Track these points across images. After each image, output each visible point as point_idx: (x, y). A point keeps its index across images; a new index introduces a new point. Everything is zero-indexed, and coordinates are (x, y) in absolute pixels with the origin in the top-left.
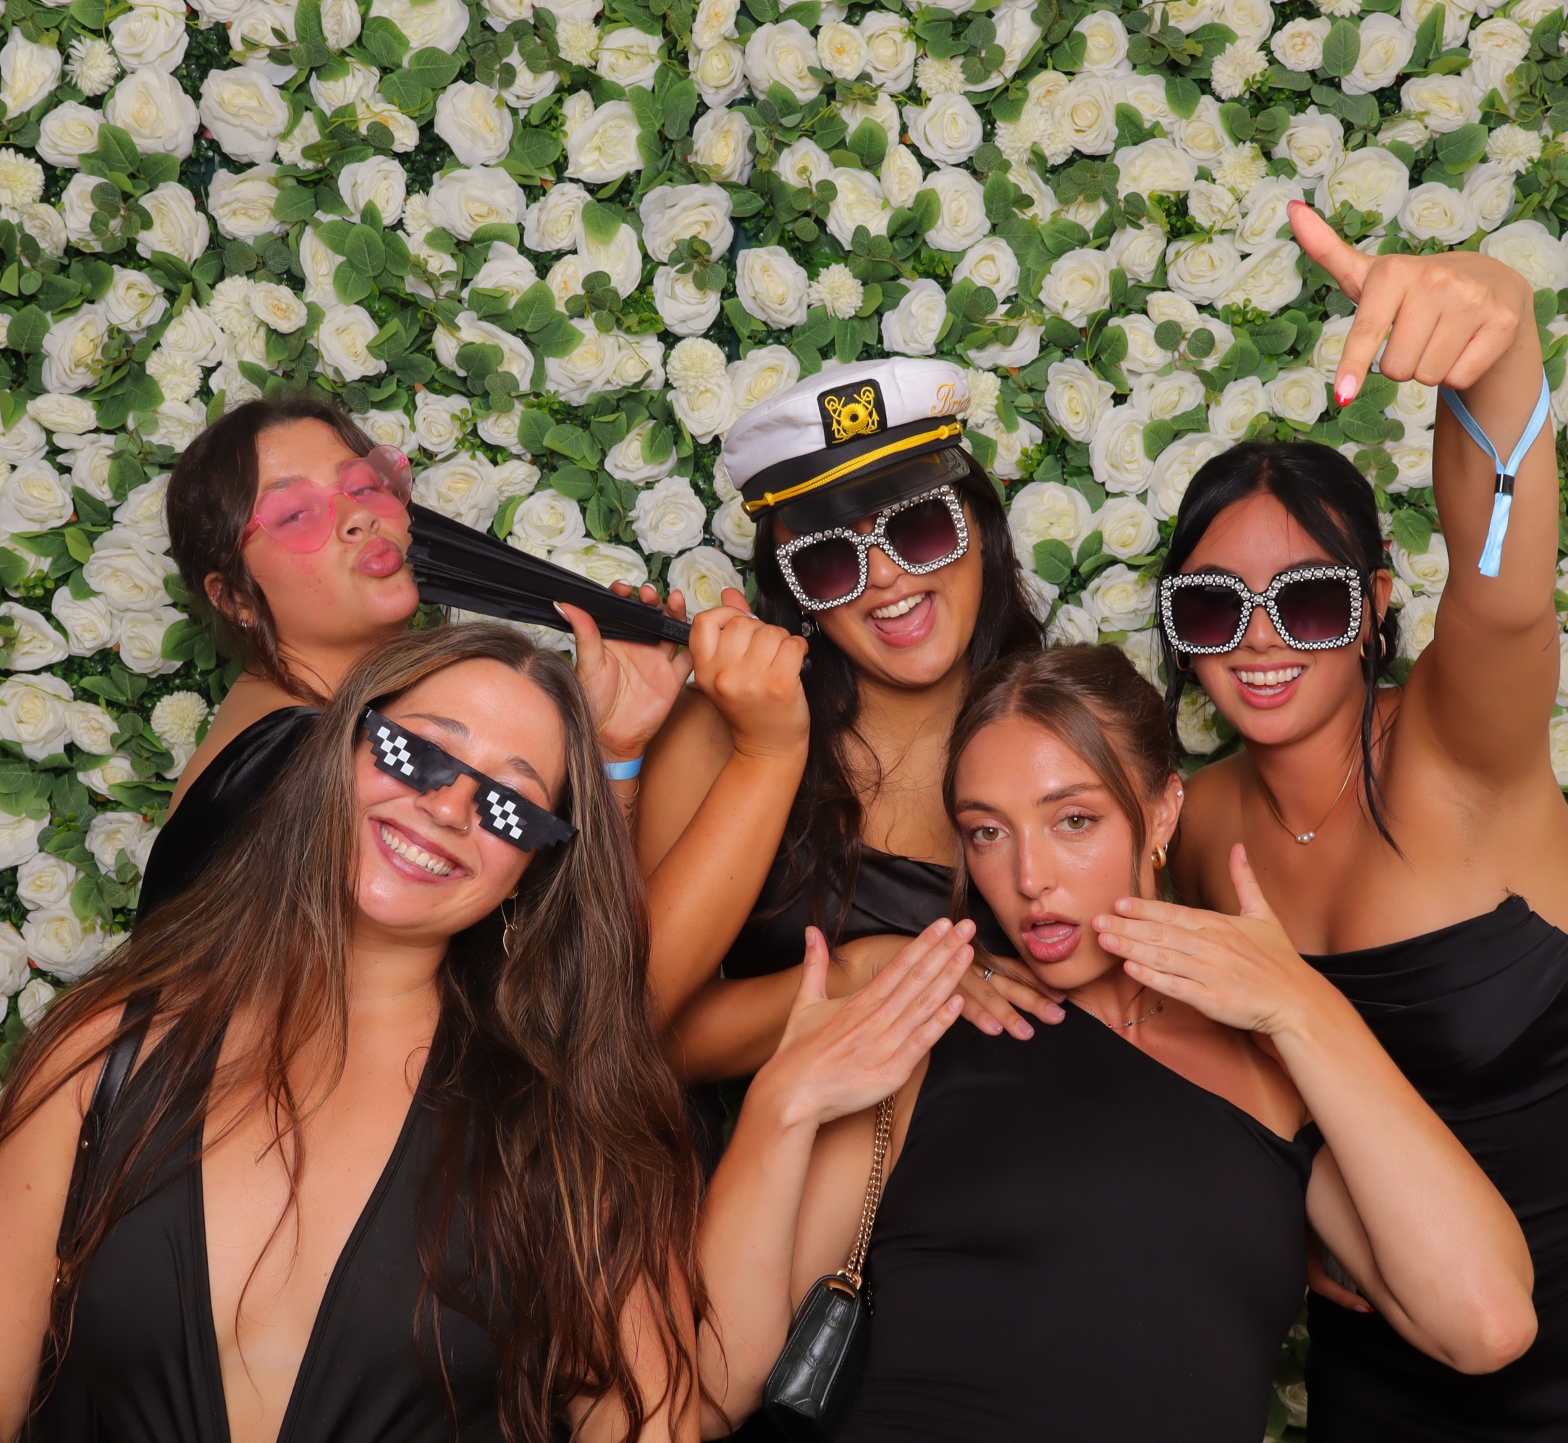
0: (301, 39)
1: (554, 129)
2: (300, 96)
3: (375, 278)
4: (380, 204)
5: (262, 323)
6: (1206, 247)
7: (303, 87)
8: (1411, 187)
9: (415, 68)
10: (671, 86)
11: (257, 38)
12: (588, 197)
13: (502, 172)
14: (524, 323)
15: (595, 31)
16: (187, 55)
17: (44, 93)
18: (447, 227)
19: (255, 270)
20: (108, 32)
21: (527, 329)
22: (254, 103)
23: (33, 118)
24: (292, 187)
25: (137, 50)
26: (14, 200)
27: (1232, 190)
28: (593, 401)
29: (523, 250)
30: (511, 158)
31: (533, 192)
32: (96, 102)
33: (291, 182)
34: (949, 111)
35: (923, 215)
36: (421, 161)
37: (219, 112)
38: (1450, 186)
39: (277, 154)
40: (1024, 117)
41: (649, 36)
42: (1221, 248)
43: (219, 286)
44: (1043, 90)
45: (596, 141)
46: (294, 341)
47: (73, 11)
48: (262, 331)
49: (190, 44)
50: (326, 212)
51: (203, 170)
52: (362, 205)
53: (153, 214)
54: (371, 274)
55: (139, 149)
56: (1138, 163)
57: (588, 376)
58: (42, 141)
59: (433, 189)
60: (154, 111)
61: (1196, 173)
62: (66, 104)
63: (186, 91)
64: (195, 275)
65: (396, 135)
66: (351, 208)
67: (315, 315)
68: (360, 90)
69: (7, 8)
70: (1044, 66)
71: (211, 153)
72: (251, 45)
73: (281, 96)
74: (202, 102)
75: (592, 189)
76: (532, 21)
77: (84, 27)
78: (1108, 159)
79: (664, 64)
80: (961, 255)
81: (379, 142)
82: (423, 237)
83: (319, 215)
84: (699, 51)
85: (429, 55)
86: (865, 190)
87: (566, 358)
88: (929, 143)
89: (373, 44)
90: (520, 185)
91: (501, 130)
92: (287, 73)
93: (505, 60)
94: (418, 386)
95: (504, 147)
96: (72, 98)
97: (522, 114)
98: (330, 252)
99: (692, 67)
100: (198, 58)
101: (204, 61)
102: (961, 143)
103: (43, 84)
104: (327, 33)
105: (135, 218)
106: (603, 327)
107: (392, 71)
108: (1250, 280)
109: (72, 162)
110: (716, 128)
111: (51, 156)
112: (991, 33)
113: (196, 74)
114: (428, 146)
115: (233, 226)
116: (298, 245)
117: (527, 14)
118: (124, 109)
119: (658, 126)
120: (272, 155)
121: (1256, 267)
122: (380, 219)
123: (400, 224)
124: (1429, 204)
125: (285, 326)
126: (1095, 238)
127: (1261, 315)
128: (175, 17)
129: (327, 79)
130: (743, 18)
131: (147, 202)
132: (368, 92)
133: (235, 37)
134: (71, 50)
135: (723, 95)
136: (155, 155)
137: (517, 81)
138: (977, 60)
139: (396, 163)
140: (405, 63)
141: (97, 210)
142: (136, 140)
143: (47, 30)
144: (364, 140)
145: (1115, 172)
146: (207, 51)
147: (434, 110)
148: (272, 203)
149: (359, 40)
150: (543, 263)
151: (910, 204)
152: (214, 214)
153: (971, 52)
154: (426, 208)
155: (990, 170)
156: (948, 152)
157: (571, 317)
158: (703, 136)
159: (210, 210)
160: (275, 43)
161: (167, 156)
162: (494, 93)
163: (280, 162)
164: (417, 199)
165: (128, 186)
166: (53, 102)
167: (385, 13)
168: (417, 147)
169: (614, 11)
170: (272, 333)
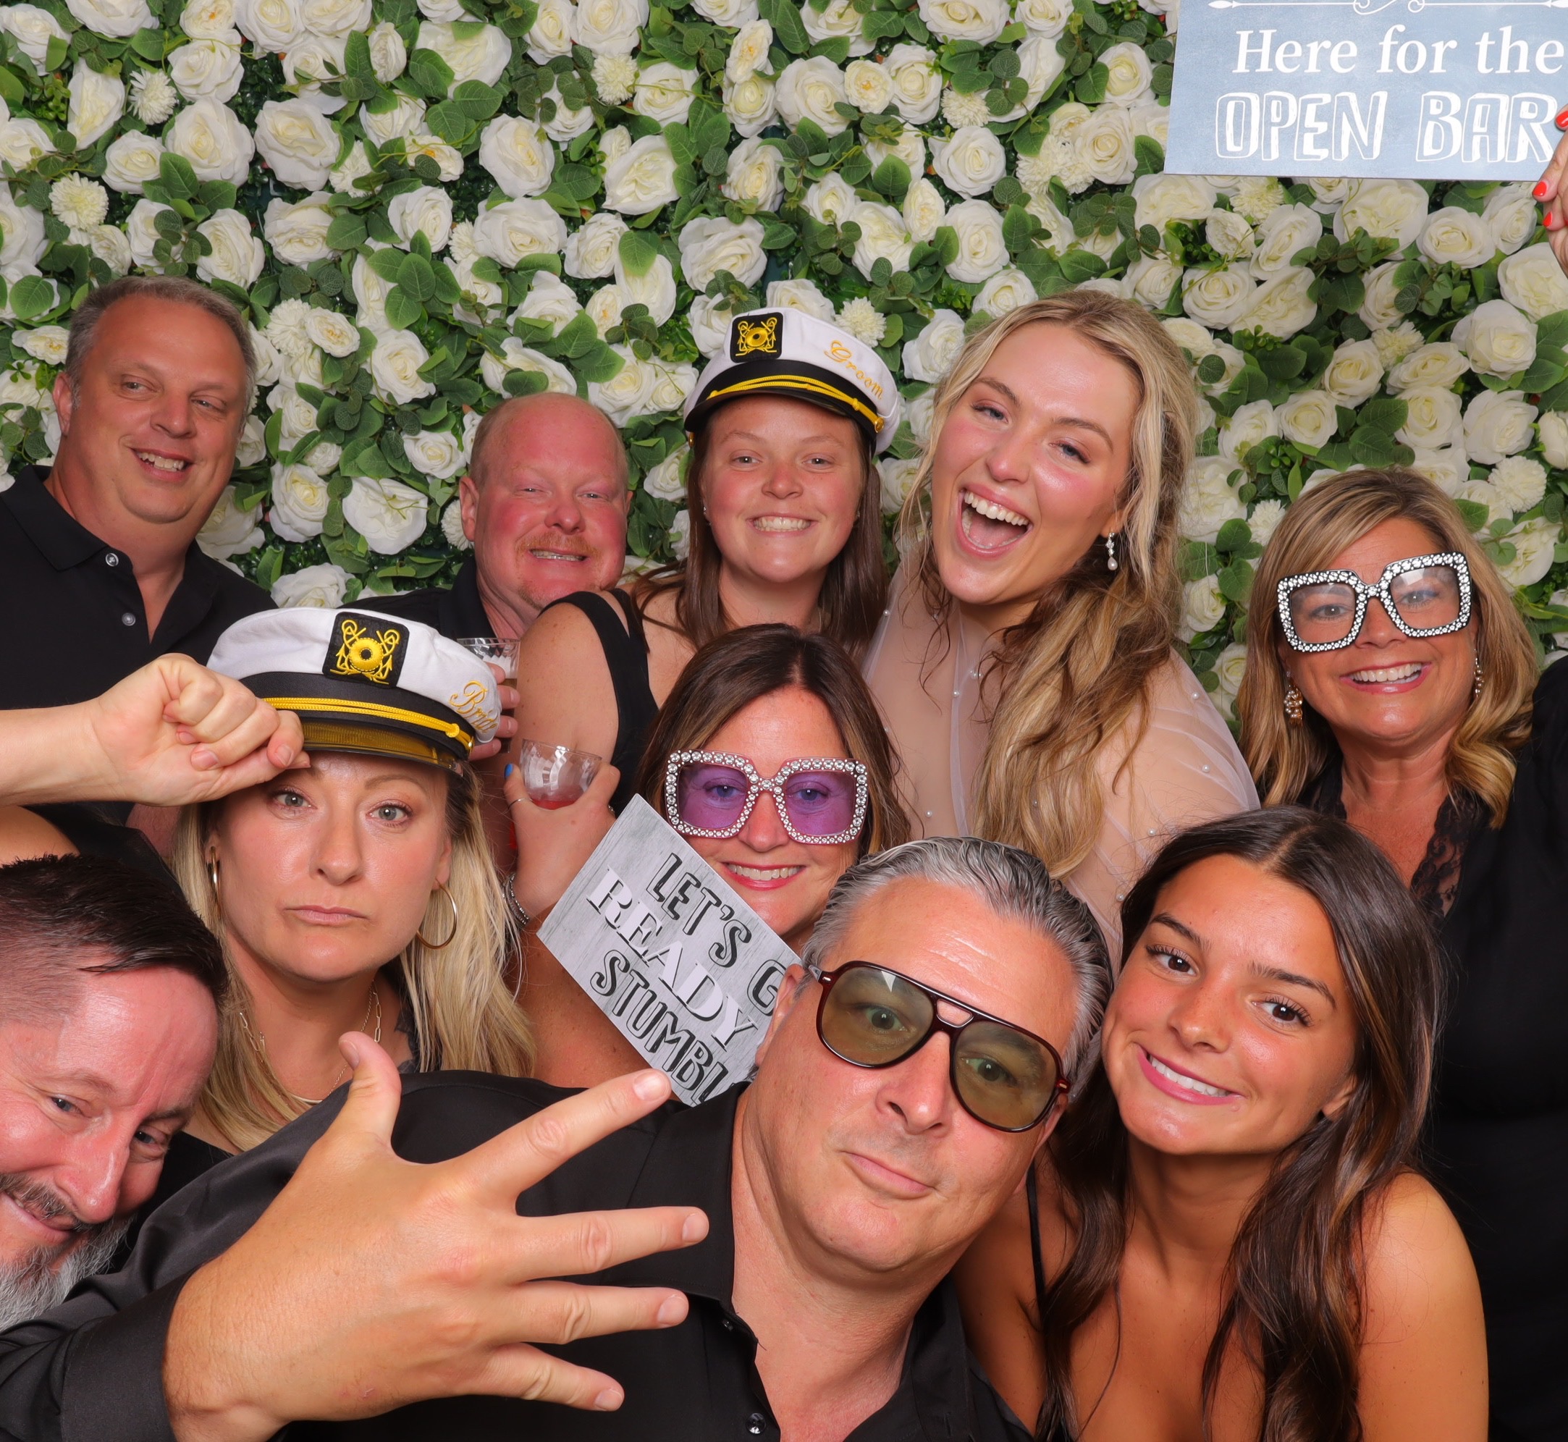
0: (351, 72)
1: (593, 165)
2: (349, 126)
3: (424, 303)
4: (427, 233)
5: (315, 346)
6: (1220, 273)
7: (354, 119)
8: (1430, 211)
9: (459, 99)
10: (705, 118)
11: (309, 71)
12: (625, 227)
13: (544, 203)
14: (566, 350)
15: (632, 64)
16: (243, 84)
17: (109, 123)
18: (492, 256)
19: (309, 293)
20: (167, 63)
21: (569, 355)
22: (307, 135)
23: (99, 148)
24: (344, 216)
25: (196, 81)
26: (79, 220)
27: (1247, 218)
28: (632, 424)
29: (565, 278)
30: (552, 192)
31: (573, 223)
32: (156, 130)
33: (342, 212)
34: (972, 145)
35: (943, 249)
36: (466, 188)
37: (273, 143)
38: (1469, 211)
39: (328, 181)
40: (1043, 151)
41: (683, 71)
42: (1237, 275)
43: (277, 310)
44: (1065, 122)
45: (633, 174)
46: (347, 365)
47: (134, 44)
48: (317, 354)
49: (245, 74)
50: (377, 239)
51: (259, 193)
52: (411, 234)
53: (211, 239)
54: (421, 299)
55: (199, 178)
56: (1158, 191)
57: (626, 402)
58: (107, 171)
59: (479, 220)
60: (212, 141)
61: (1215, 200)
62: (130, 133)
63: (241, 119)
64: (253, 300)
65: (441, 165)
66: (401, 236)
67: (367, 342)
68: (407, 122)
69: (73, 40)
70: (1066, 97)
71: (266, 180)
72: (303, 79)
73: (332, 127)
74: (257, 132)
75: (628, 218)
76: (570, 55)
77: (143, 59)
78: (1128, 189)
79: (698, 98)
80: (981, 285)
81: (427, 173)
82: (470, 266)
83: (370, 242)
84: (732, 84)
85: (472, 88)
86: (889, 223)
87: (607, 384)
88: (951, 175)
89: (420, 75)
90: (562, 216)
91: (543, 163)
92: (337, 104)
93: (547, 95)
94: (465, 408)
95: (546, 180)
96: (134, 127)
97: (563, 147)
98: (382, 280)
99: (725, 98)
100: (253, 86)
101: (258, 89)
102: (981, 177)
103: (109, 114)
104: (375, 67)
105: (196, 244)
106: (642, 355)
107: (438, 102)
108: (1265, 307)
109: (137, 189)
110: (749, 161)
111: (116, 184)
112: (1015, 66)
113: (252, 102)
114: (472, 175)
115: (291, 252)
116: (350, 272)
117: (566, 49)
118: (184, 138)
119: (692, 158)
120: (323, 183)
121: (1270, 294)
122: (429, 247)
123: (446, 251)
124: (1448, 228)
125: (339, 351)
126: (1112, 268)
127: (1272, 341)
128: (231, 49)
129: (376, 112)
130: (776, 49)
131: (204, 229)
132: (415, 124)
133: (288, 69)
134: (133, 82)
135: (755, 127)
136: (212, 182)
137: (557, 117)
138: (1001, 92)
139: (443, 191)
140: (451, 92)
141: (159, 237)
142: (197, 170)
143: (111, 61)
144: (412, 170)
145: (1132, 204)
146: (261, 80)
147: (478, 142)
148: (325, 232)
149: (406, 71)
150: (584, 289)
151: (931, 236)
152: (270, 241)
153: (996, 83)
154: (472, 238)
155: (1010, 201)
156: (970, 184)
157: (611, 343)
158: (737, 169)
159: (266, 237)
160: (327, 76)
161: (225, 183)
162: (536, 126)
163: (331, 190)
164: (464, 227)
165: (189, 211)
166: (117, 132)
167: (430, 46)
168: (461, 176)
169: (650, 47)
170: (327, 357)
